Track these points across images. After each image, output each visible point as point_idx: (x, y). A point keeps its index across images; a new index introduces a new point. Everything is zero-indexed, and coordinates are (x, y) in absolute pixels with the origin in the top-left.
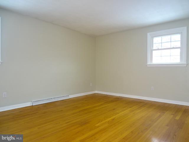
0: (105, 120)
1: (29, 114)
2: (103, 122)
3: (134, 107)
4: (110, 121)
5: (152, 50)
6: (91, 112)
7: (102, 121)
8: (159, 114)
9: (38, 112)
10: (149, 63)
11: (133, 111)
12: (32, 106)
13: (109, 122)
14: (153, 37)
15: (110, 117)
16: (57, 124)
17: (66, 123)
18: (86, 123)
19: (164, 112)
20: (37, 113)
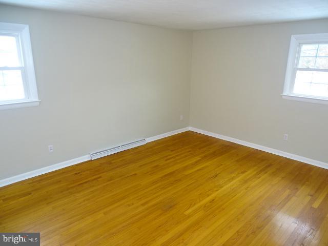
0: (200, 201)
1: (88, 181)
2: (196, 206)
3: (249, 172)
4: (207, 203)
5: (295, 70)
6: (180, 180)
7: (195, 204)
8: (287, 192)
9: (100, 177)
10: (286, 93)
11: (246, 181)
12: (91, 160)
13: (205, 207)
14: (300, 44)
15: (208, 195)
16: (129, 205)
17: (143, 205)
18: (171, 207)
19: (297, 189)
20: (99, 180)
